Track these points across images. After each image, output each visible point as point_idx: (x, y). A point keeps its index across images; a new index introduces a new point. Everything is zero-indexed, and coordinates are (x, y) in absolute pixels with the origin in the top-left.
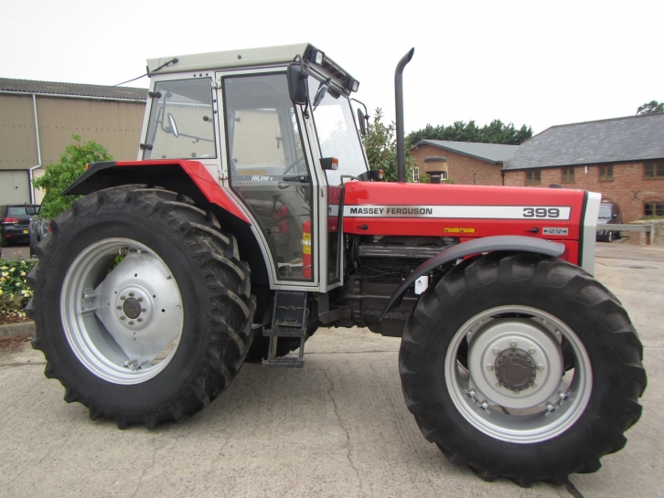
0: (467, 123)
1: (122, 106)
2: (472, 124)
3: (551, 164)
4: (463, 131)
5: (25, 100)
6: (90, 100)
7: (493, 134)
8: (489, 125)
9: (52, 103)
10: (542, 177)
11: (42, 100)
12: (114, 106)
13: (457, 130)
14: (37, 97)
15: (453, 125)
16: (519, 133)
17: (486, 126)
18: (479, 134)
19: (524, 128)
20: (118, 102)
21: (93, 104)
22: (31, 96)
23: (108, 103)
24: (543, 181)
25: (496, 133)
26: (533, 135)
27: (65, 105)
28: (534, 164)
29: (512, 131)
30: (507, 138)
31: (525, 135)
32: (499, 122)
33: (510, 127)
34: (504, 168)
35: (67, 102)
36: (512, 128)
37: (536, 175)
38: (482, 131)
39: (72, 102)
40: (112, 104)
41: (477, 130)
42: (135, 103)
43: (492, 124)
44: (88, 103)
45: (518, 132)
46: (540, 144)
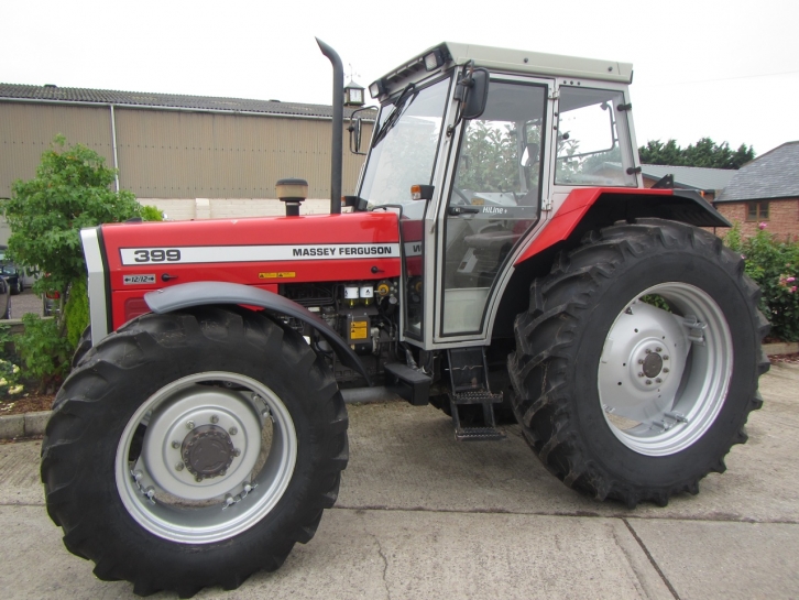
0: (666, 143)
1: (218, 119)
2: (672, 144)
3: (784, 194)
4: (660, 153)
5: (102, 113)
6: (179, 112)
7: (700, 156)
8: (694, 145)
9: (134, 116)
10: (771, 211)
11: (121, 112)
12: (208, 119)
13: (651, 152)
14: (116, 108)
15: (646, 146)
16: (736, 155)
17: (690, 147)
18: (681, 158)
19: (743, 148)
20: (213, 114)
21: (182, 116)
22: (109, 107)
23: (200, 116)
24: (772, 217)
25: (705, 155)
26: (756, 156)
27: (150, 119)
28: (759, 194)
29: (726, 152)
30: (719, 161)
31: (744, 157)
32: (708, 141)
33: (724, 147)
34: (716, 200)
35: (152, 114)
36: (727, 149)
37: (761, 208)
38: (685, 153)
39: (158, 114)
40: (205, 116)
41: (678, 152)
42: (234, 115)
43: (699, 144)
44: (176, 116)
45: (734, 153)
46: (768, 167)
